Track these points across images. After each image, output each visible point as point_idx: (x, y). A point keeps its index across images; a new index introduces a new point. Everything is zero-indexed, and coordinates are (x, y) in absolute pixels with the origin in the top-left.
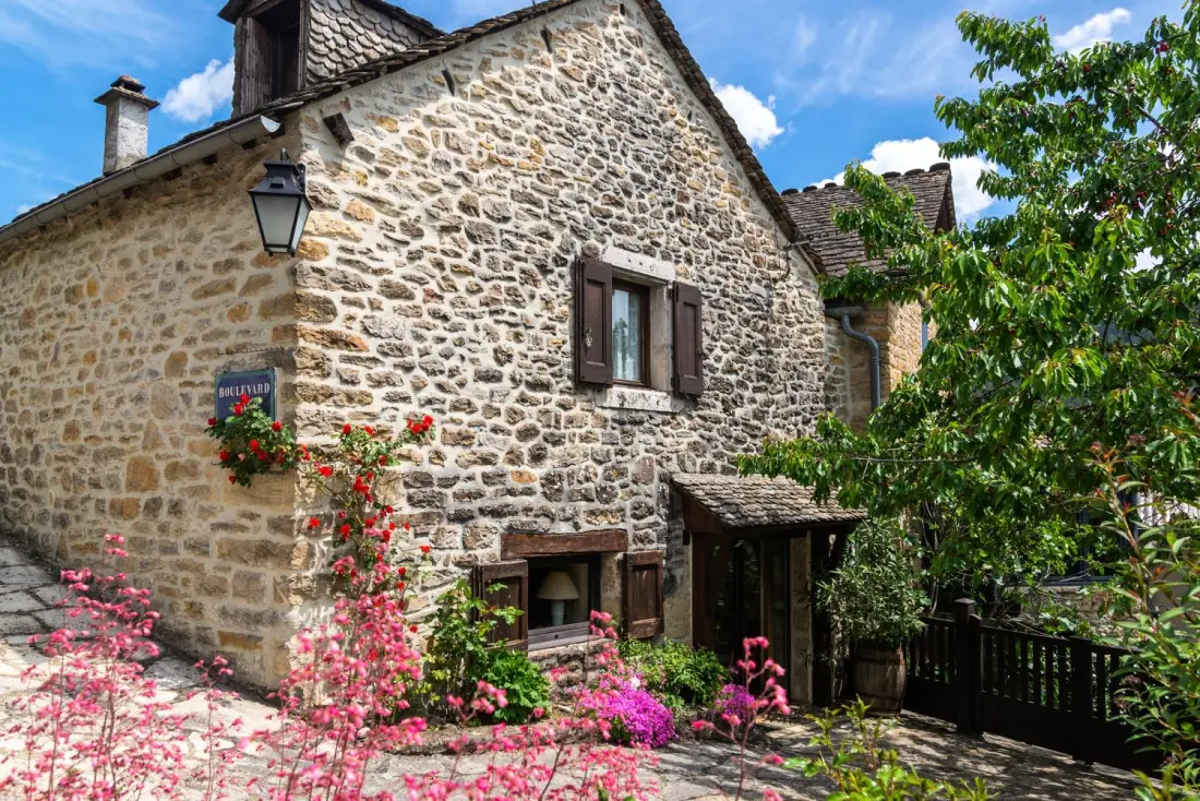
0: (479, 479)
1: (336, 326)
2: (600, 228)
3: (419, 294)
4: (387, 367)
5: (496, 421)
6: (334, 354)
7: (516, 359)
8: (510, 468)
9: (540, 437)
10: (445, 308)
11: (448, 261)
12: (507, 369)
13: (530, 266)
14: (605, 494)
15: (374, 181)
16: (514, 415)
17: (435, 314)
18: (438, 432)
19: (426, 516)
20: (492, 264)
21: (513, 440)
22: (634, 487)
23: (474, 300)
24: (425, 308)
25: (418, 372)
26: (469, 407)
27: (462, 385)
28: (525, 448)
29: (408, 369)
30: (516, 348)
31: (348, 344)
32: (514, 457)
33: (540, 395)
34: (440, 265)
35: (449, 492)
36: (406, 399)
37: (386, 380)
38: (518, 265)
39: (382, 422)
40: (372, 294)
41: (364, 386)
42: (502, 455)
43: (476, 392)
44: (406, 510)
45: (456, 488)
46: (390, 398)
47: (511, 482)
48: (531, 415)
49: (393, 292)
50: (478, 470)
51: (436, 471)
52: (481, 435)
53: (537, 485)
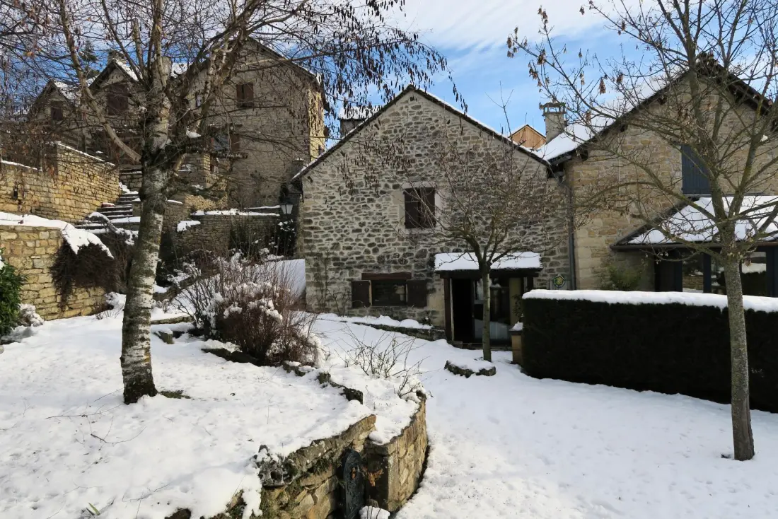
0: (355, 258)
1: (313, 225)
2: (400, 178)
3: (334, 212)
4: (326, 232)
5: (360, 242)
6: (312, 232)
7: (367, 225)
8: (365, 255)
9: (376, 246)
10: (343, 215)
11: (343, 202)
12: (363, 228)
13: (371, 197)
14: (403, 261)
15: (321, 188)
16: (366, 240)
17: (339, 217)
18: (342, 247)
19: (338, 269)
20: (358, 200)
21: (367, 247)
22: (417, 259)
23: (352, 211)
24: (336, 216)
25: (335, 233)
26: (351, 240)
27: (348, 234)
28: (371, 249)
29: (332, 232)
30: (367, 221)
31: (316, 228)
32: (367, 252)
33: (376, 234)
34: (340, 204)
35: (345, 262)
36: (332, 240)
37: (327, 235)
38: (366, 198)
39: (326, 246)
40: (322, 216)
41: (320, 238)
42: (362, 251)
43: (354, 236)
44: (333, 267)
45: (348, 261)
46: (327, 240)
47: (365, 258)
48: (372, 240)
49: (327, 214)
50: (354, 256)
51: (341, 257)
52: (354, 247)
53: (376, 260)
